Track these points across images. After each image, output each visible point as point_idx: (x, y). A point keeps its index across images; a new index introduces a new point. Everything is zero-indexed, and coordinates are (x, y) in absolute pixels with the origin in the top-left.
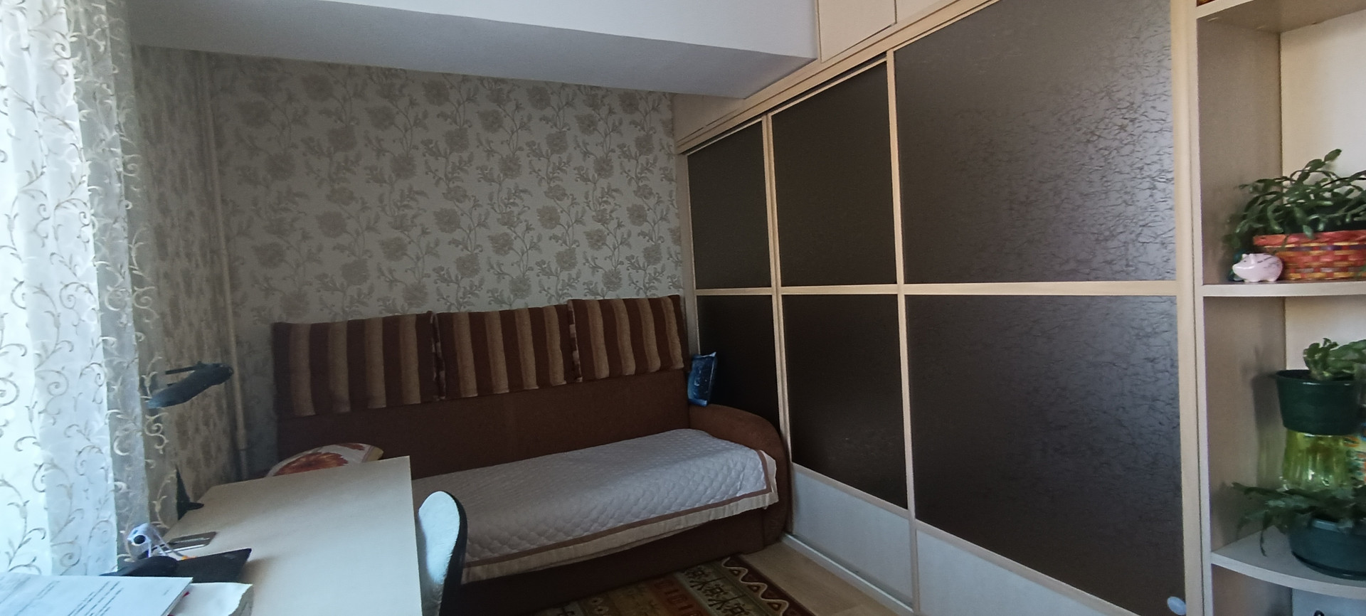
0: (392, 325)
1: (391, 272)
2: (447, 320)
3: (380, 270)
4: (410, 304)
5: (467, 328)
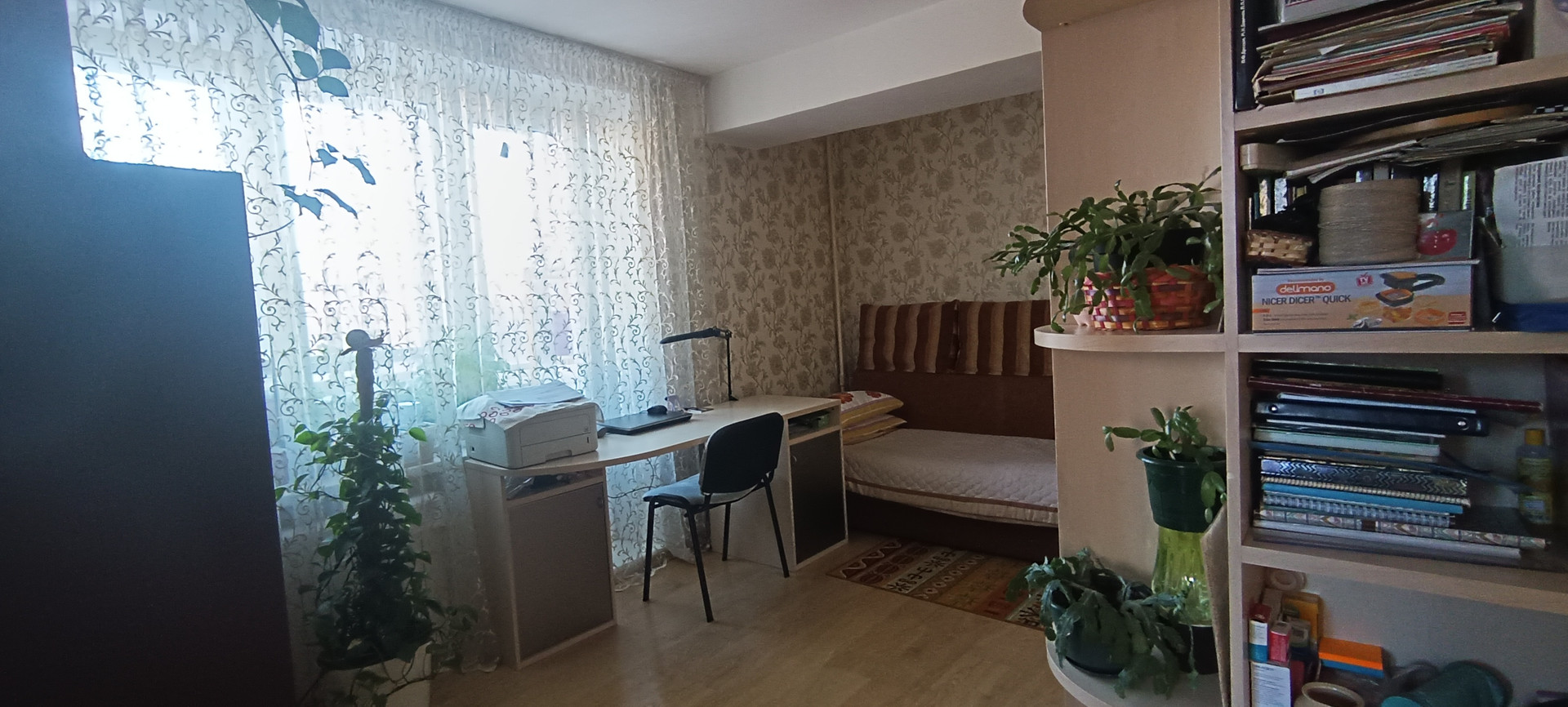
0: (926, 308)
1: (935, 267)
2: (966, 306)
3: (928, 265)
4: (948, 294)
5: (977, 315)
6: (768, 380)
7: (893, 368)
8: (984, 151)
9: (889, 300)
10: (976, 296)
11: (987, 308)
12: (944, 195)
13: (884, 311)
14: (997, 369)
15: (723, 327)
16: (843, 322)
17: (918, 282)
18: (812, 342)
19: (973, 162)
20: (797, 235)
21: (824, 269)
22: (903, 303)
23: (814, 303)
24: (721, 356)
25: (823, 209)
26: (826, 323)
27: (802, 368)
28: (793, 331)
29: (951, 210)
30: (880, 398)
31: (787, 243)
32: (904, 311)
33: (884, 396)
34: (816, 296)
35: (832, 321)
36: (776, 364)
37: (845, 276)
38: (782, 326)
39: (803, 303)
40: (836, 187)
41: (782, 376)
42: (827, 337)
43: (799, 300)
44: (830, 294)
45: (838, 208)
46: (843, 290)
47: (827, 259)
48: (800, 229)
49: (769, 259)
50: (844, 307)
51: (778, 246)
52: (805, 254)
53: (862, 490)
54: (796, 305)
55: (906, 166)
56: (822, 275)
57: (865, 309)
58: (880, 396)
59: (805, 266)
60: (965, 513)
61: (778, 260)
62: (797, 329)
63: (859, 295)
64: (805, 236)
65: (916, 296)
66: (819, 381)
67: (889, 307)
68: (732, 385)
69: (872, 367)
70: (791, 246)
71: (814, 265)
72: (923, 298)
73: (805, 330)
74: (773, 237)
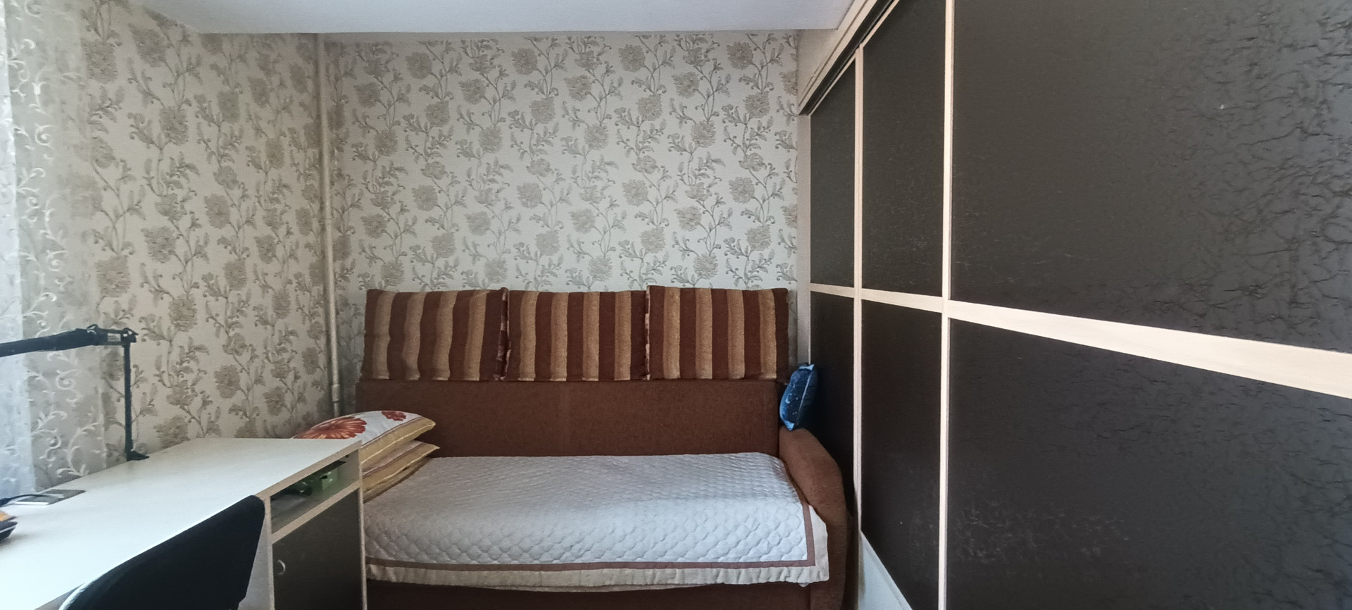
0: (464, 298)
3: (465, 244)
4: (491, 280)
5: (534, 308)
6: (211, 409)
7: (417, 377)
8: (542, 110)
9: (407, 285)
10: (528, 283)
11: (546, 300)
12: (489, 158)
13: (402, 300)
14: (561, 373)
15: (116, 323)
16: (337, 313)
17: (451, 264)
18: (290, 342)
19: (527, 123)
20: (270, 183)
21: (311, 238)
22: (428, 290)
23: (295, 284)
24: (109, 376)
25: (312, 152)
26: (312, 315)
27: (272, 383)
28: (260, 327)
29: (497, 177)
30: (405, 421)
31: (252, 192)
32: (433, 300)
33: (410, 416)
34: (298, 276)
35: (321, 310)
36: (228, 381)
37: (342, 249)
38: (241, 319)
39: (277, 284)
40: (331, 128)
41: (238, 398)
42: (313, 334)
43: (271, 280)
44: (319, 272)
45: (332, 153)
46: (338, 270)
47: (315, 225)
48: (274, 173)
49: (218, 212)
50: (339, 292)
51: (237, 193)
52: (282, 213)
53: (392, 575)
54: (265, 287)
55: (437, 114)
56: (308, 246)
57: (374, 296)
58: (404, 417)
59: (282, 230)
60: (561, 587)
61: (234, 215)
62: (265, 322)
63: (364, 276)
64: (281, 186)
65: (448, 281)
66: (301, 399)
67: (409, 295)
68: (134, 426)
69: (384, 375)
70: (258, 197)
71: (295, 229)
72: (456, 284)
73: (280, 324)
74: (226, 178)
